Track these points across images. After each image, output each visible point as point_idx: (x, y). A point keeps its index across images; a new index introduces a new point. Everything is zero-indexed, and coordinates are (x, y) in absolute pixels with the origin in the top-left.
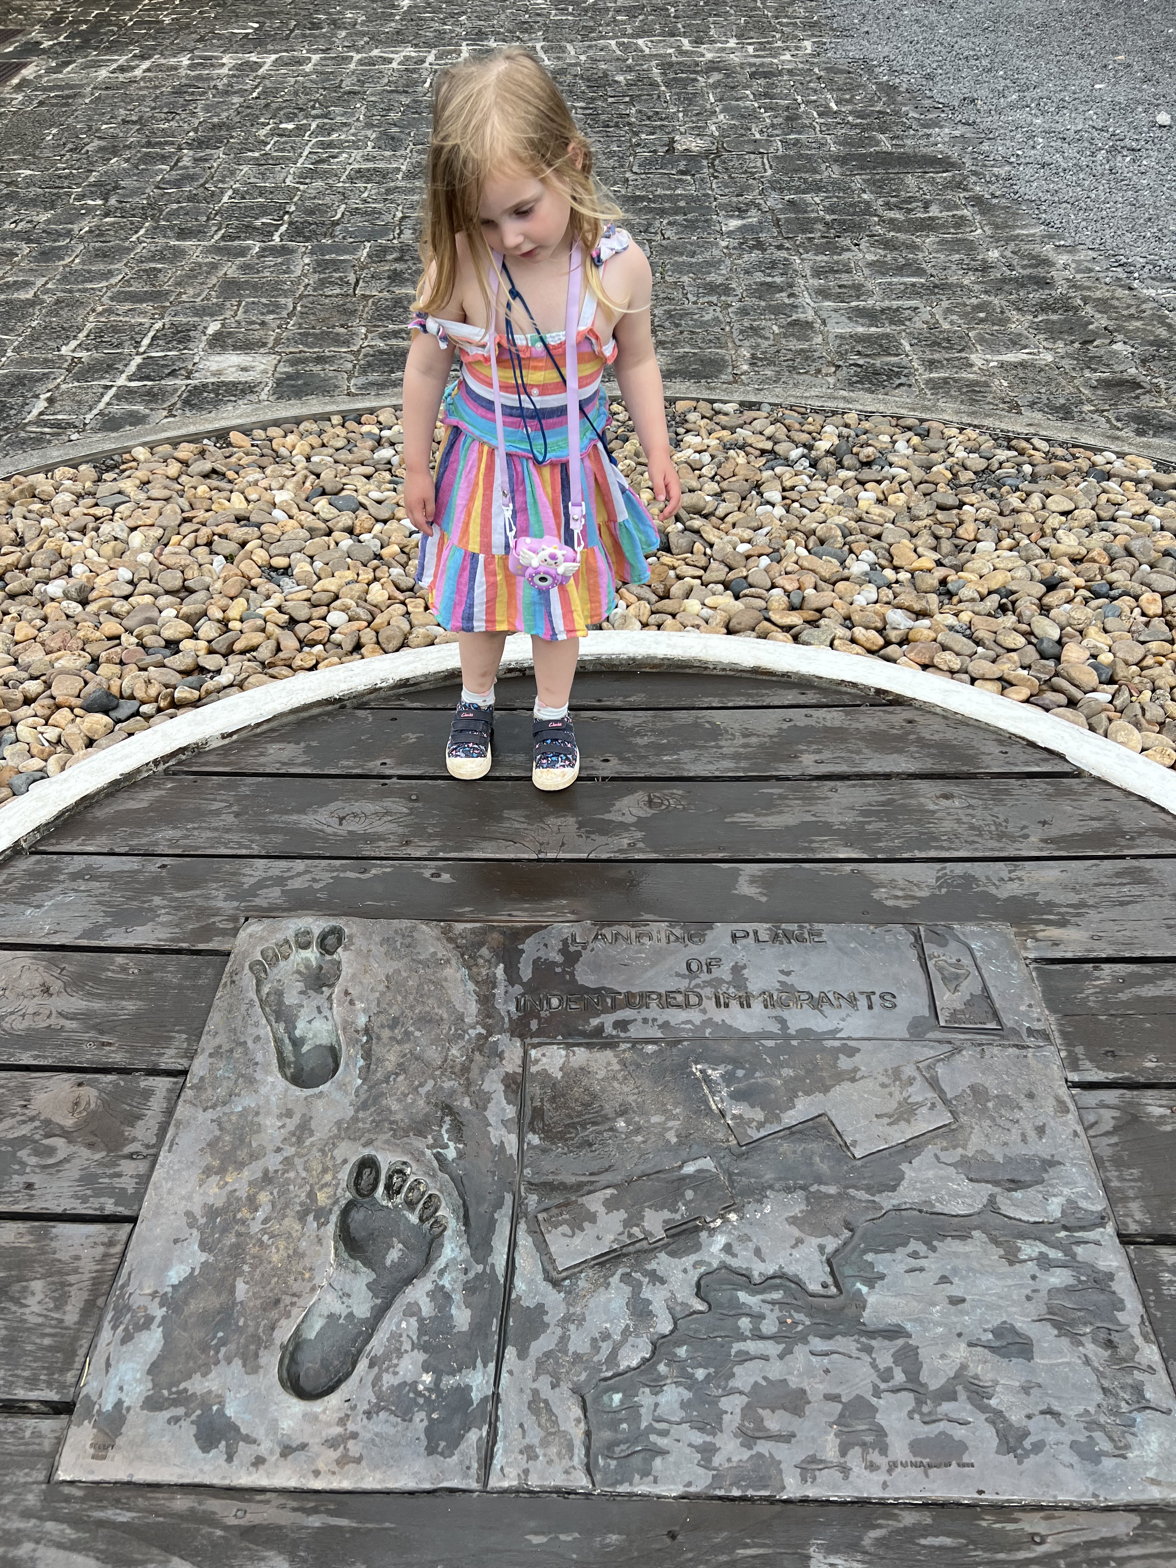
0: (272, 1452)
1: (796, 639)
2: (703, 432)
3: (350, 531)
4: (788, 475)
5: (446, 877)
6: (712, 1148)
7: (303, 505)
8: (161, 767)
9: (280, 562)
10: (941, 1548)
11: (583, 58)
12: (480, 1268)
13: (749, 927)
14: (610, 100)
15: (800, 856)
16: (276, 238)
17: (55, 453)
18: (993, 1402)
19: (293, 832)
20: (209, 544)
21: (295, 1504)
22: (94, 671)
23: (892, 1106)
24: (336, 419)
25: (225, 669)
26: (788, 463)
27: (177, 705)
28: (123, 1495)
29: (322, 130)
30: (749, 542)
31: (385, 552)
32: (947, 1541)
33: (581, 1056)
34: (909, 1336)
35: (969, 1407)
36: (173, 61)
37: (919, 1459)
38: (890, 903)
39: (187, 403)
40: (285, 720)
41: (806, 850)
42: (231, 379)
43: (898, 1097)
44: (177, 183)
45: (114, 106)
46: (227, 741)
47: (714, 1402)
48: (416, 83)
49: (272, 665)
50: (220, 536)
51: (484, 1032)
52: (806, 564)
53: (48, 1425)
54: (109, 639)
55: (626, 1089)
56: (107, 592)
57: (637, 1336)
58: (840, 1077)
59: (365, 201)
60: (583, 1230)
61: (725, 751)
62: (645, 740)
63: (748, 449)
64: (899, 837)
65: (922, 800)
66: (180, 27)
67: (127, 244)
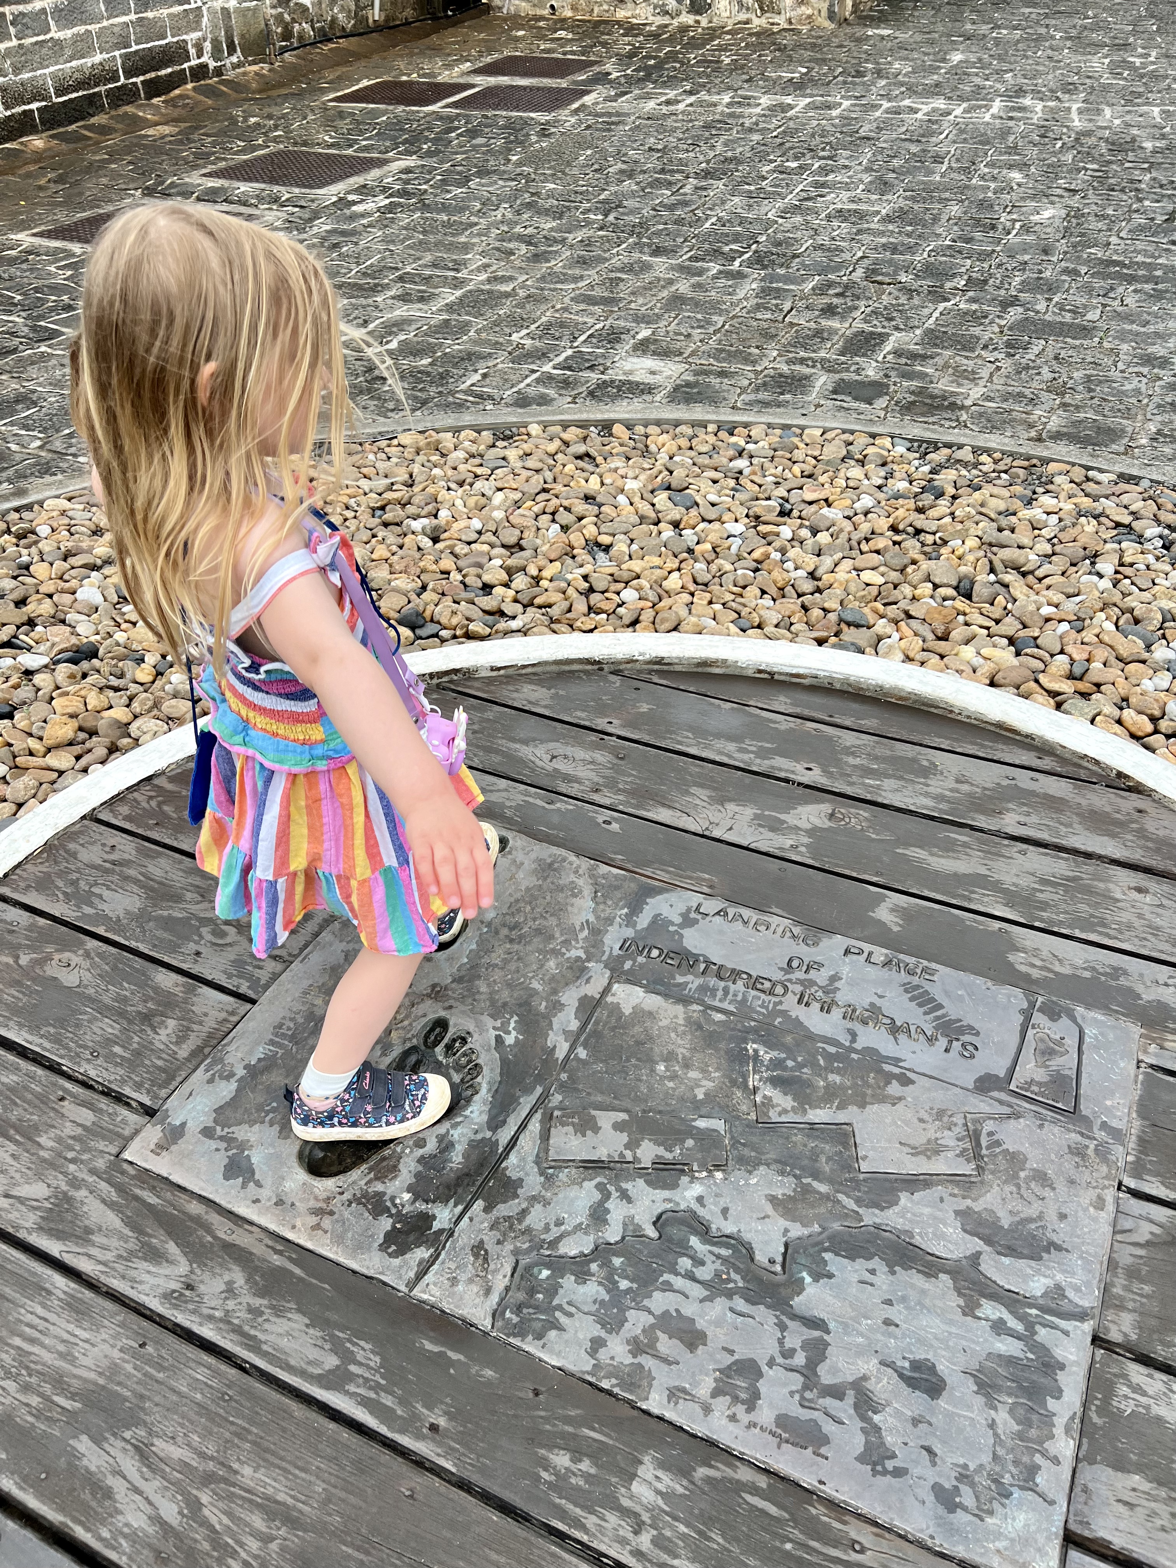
0: (269, 1200)
1: (1058, 706)
2: (1063, 495)
3: (676, 525)
4: (1131, 551)
5: (615, 827)
6: (731, 1116)
7: (647, 495)
8: (435, 681)
9: (605, 539)
10: (763, 1512)
11: (1117, 122)
12: (488, 1134)
13: (867, 947)
14: (1127, 165)
15: (954, 902)
16: (737, 263)
17: (468, 418)
18: (876, 1418)
19: (510, 757)
20: (553, 514)
21: (270, 1243)
22: (419, 595)
23: (920, 1140)
24: (711, 428)
25: (520, 617)
26: (1140, 539)
27: (469, 636)
28: (160, 1185)
29: (824, 171)
30: (1057, 606)
31: (698, 549)
32: (773, 1510)
33: (653, 1002)
34: (828, 1332)
35: (852, 1411)
36: (715, 98)
37: (779, 1431)
38: (1023, 969)
39: (591, 394)
40: (548, 668)
41: (964, 897)
42: (637, 379)
43: (931, 1134)
44: (671, 208)
45: (647, 135)
46: (495, 674)
47: (623, 1310)
48: (932, 134)
49: (558, 621)
50: (566, 508)
51: (584, 956)
52: (1106, 638)
53: (133, 1118)
54: (442, 573)
55: (680, 1042)
56: (456, 536)
57: (586, 1233)
58: (883, 1099)
59: (833, 239)
60: (584, 1135)
61: (930, 789)
62: (858, 761)
63: (1102, 519)
64: (1066, 912)
65: (1111, 886)
66: (736, 67)
67: (607, 255)
